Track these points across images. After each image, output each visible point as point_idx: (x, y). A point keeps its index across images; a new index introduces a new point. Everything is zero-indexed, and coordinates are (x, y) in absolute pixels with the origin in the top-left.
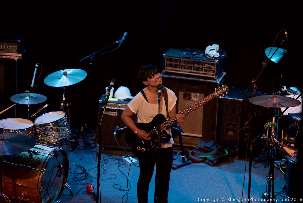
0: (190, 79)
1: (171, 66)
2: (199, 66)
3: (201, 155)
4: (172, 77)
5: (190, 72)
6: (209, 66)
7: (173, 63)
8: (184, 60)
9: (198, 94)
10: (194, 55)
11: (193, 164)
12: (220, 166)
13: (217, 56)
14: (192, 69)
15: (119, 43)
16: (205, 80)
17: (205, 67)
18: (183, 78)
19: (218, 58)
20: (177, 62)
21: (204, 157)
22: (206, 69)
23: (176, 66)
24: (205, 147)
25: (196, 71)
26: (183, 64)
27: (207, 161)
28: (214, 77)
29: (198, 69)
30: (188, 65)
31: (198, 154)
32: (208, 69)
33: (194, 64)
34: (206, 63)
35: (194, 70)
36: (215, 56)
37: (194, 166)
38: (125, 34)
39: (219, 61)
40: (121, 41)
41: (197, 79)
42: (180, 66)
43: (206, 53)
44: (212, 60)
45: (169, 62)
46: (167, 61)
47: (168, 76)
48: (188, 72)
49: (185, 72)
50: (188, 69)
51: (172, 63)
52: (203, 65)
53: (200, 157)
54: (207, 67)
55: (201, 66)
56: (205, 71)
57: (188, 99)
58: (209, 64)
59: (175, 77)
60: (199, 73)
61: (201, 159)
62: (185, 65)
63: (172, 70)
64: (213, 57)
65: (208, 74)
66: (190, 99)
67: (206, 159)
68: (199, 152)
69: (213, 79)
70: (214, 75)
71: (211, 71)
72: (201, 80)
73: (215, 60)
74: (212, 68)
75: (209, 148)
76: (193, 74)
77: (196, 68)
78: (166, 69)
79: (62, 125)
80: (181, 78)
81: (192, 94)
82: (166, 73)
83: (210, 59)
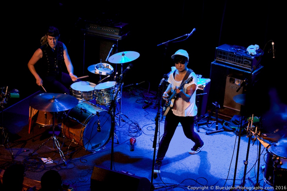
0: (232, 68)
1: (220, 57)
2: (240, 60)
3: (232, 126)
4: (220, 65)
5: (234, 63)
6: (247, 60)
7: (223, 55)
8: (230, 54)
9: (240, 80)
10: (238, 51)
11: (224, 132)
12: (245, 136)
13: (253, 54)
14: (235, 62)
15: (188, 36)
16: (243, 71)
17: (244, 61)
18: (227, 67)
19: (254, 55)
20: (225, 55)
21: (234, 128)
22: (245, 62)
23: (224, 58)
24: (236, 120)
25: (238, 63)
26: (229, 57)
27: (235, 132)
28: (250, 69)
29: (239, 62)
30: (232, 58)
31: (231, 125)
32: (247, 63)
33: (237, 58)
34: (245, 58)
35: (236, 62)
36: (252, 54)
37: (224, 134)
38: (194, 29)
39: (255, 57)
40: (189, 35)
41: (237, 69)
42: (227, 58)
43: (247, 50)
44: (249, 57)
45: (219, 54)
46: (218, 53)
47: (217, 64)
48: (232, 63)
49: (230, 62)
50: (232, 61)
51: (221, 55)
52: (243, 59)
53: (232, 127)
54: (246, 61)
55: (241, 60)
56: (244, 64)
57: (233, 82)
58: (247, 59)
59: (222, 65)
60: (240, 65)
61: (231, 129)
62: (231, 57)
63: (221, 60)
64: (251, 54)
65: (246, 67)
66: (234, 83)
67: (235, 129)
68: (231, 123)
69: (249, 70)
70: (250, 68)
71: (248, 64)
72: (240, 70)
73: (252, 56)
74: (249, 62)
75: (238, 122)
76: (235, 65)
77: (238, 61)
78: (218, 59)
79: (111, 93)
80: (226, 66)
81: (236, 79)
82: (217, 62)
83: (248, 55)
